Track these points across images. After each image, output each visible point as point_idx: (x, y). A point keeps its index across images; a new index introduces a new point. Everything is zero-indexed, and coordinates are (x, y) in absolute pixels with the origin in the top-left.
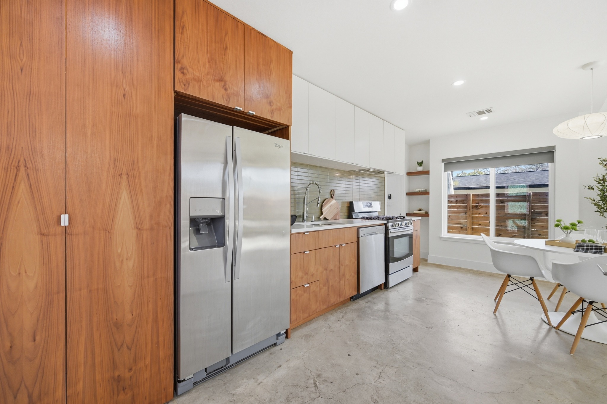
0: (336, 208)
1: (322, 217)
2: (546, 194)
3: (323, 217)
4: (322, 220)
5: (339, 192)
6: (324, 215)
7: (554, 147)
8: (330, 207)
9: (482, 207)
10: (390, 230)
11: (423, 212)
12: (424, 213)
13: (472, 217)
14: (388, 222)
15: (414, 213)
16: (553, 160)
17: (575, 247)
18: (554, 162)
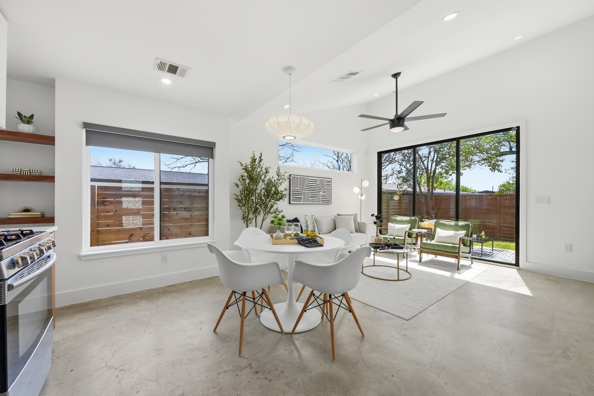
7: (214, 144)
9: (111, 203)
10: (9, 282)
12: (40, 216)
15: (10, 217)
16: (212, 156)
17: (299, 243)
18: (213, 158)
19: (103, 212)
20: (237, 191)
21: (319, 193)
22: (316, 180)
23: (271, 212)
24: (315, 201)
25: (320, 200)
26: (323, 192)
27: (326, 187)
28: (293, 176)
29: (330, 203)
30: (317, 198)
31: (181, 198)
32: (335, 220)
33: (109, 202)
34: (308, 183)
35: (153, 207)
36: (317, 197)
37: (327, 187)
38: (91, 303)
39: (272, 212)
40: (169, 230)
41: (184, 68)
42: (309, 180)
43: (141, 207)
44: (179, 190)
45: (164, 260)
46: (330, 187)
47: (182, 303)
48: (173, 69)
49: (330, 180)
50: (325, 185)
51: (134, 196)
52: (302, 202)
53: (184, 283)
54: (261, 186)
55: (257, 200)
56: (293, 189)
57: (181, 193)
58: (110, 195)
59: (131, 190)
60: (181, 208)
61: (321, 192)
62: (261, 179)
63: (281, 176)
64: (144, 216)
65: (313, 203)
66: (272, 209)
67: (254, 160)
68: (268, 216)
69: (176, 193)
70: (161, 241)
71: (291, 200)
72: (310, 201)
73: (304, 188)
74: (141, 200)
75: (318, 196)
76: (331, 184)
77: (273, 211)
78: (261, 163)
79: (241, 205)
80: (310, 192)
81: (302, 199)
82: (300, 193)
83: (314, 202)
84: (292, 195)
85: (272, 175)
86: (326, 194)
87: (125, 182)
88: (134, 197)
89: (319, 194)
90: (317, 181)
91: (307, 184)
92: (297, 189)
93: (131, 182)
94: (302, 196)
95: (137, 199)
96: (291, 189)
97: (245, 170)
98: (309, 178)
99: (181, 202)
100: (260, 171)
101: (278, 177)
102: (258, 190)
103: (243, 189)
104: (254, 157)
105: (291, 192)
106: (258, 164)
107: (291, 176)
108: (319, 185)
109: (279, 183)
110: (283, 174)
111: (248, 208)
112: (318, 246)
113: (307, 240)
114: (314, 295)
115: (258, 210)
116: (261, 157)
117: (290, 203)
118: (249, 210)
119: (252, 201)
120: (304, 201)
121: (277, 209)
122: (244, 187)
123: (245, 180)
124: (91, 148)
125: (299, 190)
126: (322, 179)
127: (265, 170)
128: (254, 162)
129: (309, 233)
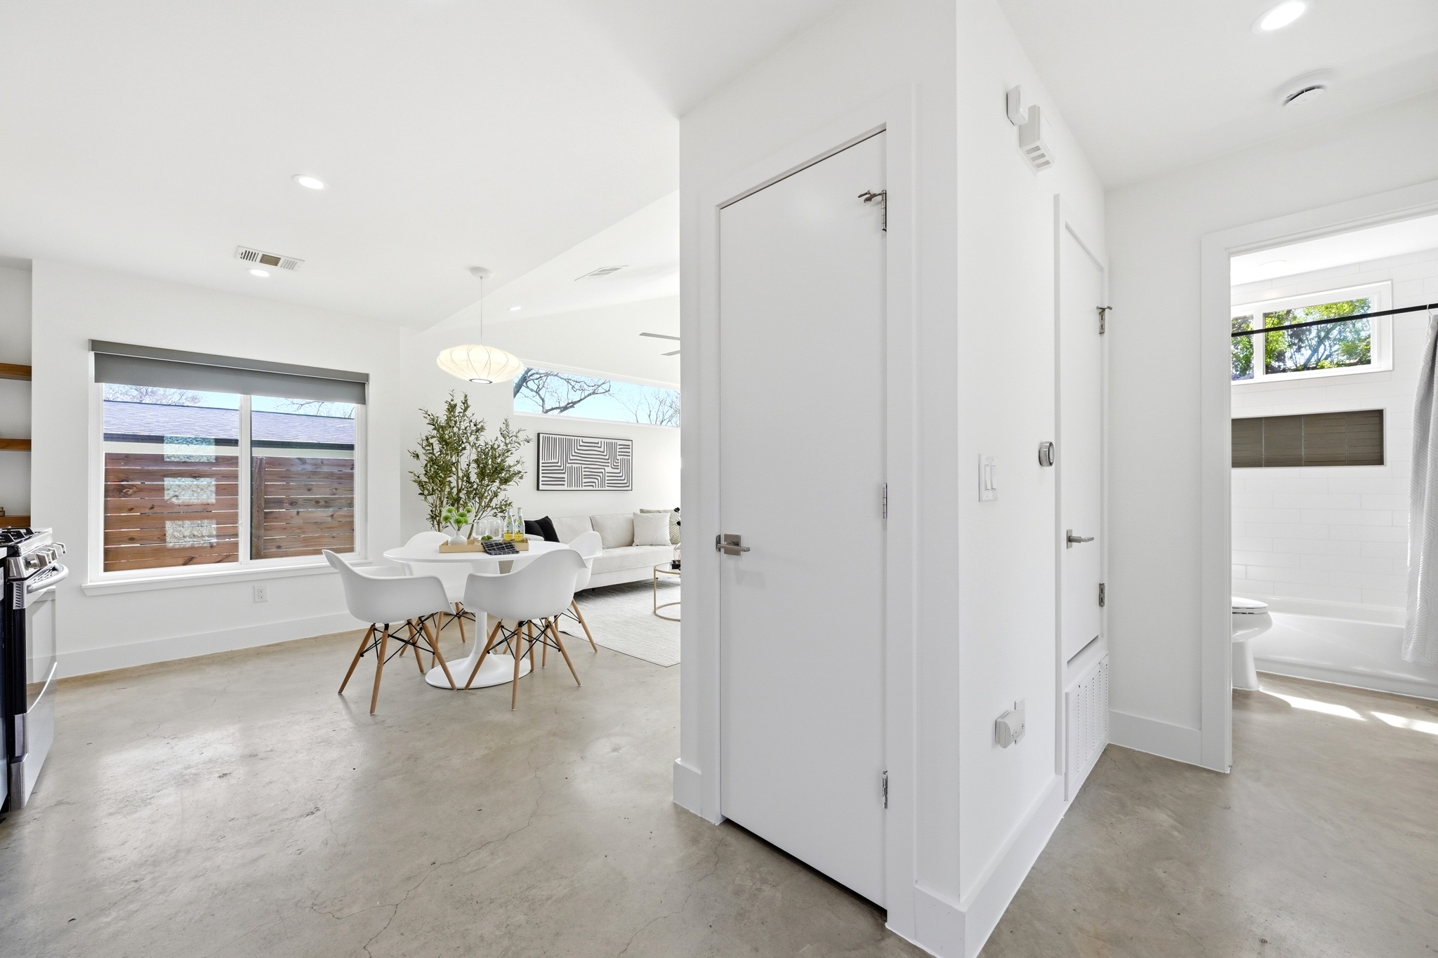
2: (349, 464)
7: (366, 375)
10: (27, 583)
16: (362, 400)
17: (483, 550)
18: (365, 404)
20: (419, 467)
21: (605, 468)
22: (598, 443)
23: (492, 506)
24: (594, 484)
25: (607, 482)
26: (612, 466)
27: (619, 457)
28: (544, 435)
29: (630, 488)
30: (599, 478)
31: (310, 479)
32: (634, 522)
33: (134, 489)
34: (578, 449)
35: (237, 499)
36: (599, 476)
37: (622, 457)
39: (494, 507)
40: (279, 547)
41: (291, 260)
42: (581, 444)
43: (213, 500)
44: (303, 461)
45: (259, 596)
46: (628, 457)
48: (270, 260)
49: (629, 443)
50: (618, 453)
51: (195, 475)
52: (565, 488)
53: (302, 639)
54: (467, 458)
55: (460, 483)
56: (546, 461)
57: (309, 468)
58: (135, 472)
59: (188, 460)
60: (309, 500)
62: (469, 443)
63: (511, 436)
64: (220, 519)
65: (591, 488)
66: (495, 499)
67: (452, 408)
69: (299, 468)
70: (252, 561)
71: (541, 483)
72: (584, 484)
73: (570, 460)
74: (214, 483)
75: (601, 475)
76: (630, 450)
77: (496, 505)
78: (468, 413)
79: (426, 492)
80: (584, 466)
81: (565, 481)
82: (562, 468)
83: (593, 486)
84: (543, 473)
85: (490, 436)
86: (619, 471)
87: (173, 440)
88: (195, 477)
89: (603, 471)
90: (599, 445)
91: (576, 451)
92: (553, 461)
93: (188, 441)
94: (565, 476)
95: (204, 482)
96: (541, 461)
97: (434, 425)
98: (581, 438)
99: (309, 487)
100: (466, 428)
101: (503, 440)
102: (463, 465)
103: (429, 462)
104: (452, 401)
105: (541, 468)
106: (461, 414)
107: (541, 435)
108: (604, 452)
109: (508, 451)
110: (514, 434)
111: (440, 499)
112: (509, 553)
113: (497, 544)
114: (503, 627)
115: (461, 502)
116: (466, 401)
117: (538, 489)
118: (442, 502)
119: (449, 485)
120: (570, 484)
121: (506, 499)
122: (430, 458)
123: (432, 444)
124: (104, 386)
125: (558, 463)
126: (610, 441)
127: (475, 425)
128: (452, 411)
129: (513, 536)
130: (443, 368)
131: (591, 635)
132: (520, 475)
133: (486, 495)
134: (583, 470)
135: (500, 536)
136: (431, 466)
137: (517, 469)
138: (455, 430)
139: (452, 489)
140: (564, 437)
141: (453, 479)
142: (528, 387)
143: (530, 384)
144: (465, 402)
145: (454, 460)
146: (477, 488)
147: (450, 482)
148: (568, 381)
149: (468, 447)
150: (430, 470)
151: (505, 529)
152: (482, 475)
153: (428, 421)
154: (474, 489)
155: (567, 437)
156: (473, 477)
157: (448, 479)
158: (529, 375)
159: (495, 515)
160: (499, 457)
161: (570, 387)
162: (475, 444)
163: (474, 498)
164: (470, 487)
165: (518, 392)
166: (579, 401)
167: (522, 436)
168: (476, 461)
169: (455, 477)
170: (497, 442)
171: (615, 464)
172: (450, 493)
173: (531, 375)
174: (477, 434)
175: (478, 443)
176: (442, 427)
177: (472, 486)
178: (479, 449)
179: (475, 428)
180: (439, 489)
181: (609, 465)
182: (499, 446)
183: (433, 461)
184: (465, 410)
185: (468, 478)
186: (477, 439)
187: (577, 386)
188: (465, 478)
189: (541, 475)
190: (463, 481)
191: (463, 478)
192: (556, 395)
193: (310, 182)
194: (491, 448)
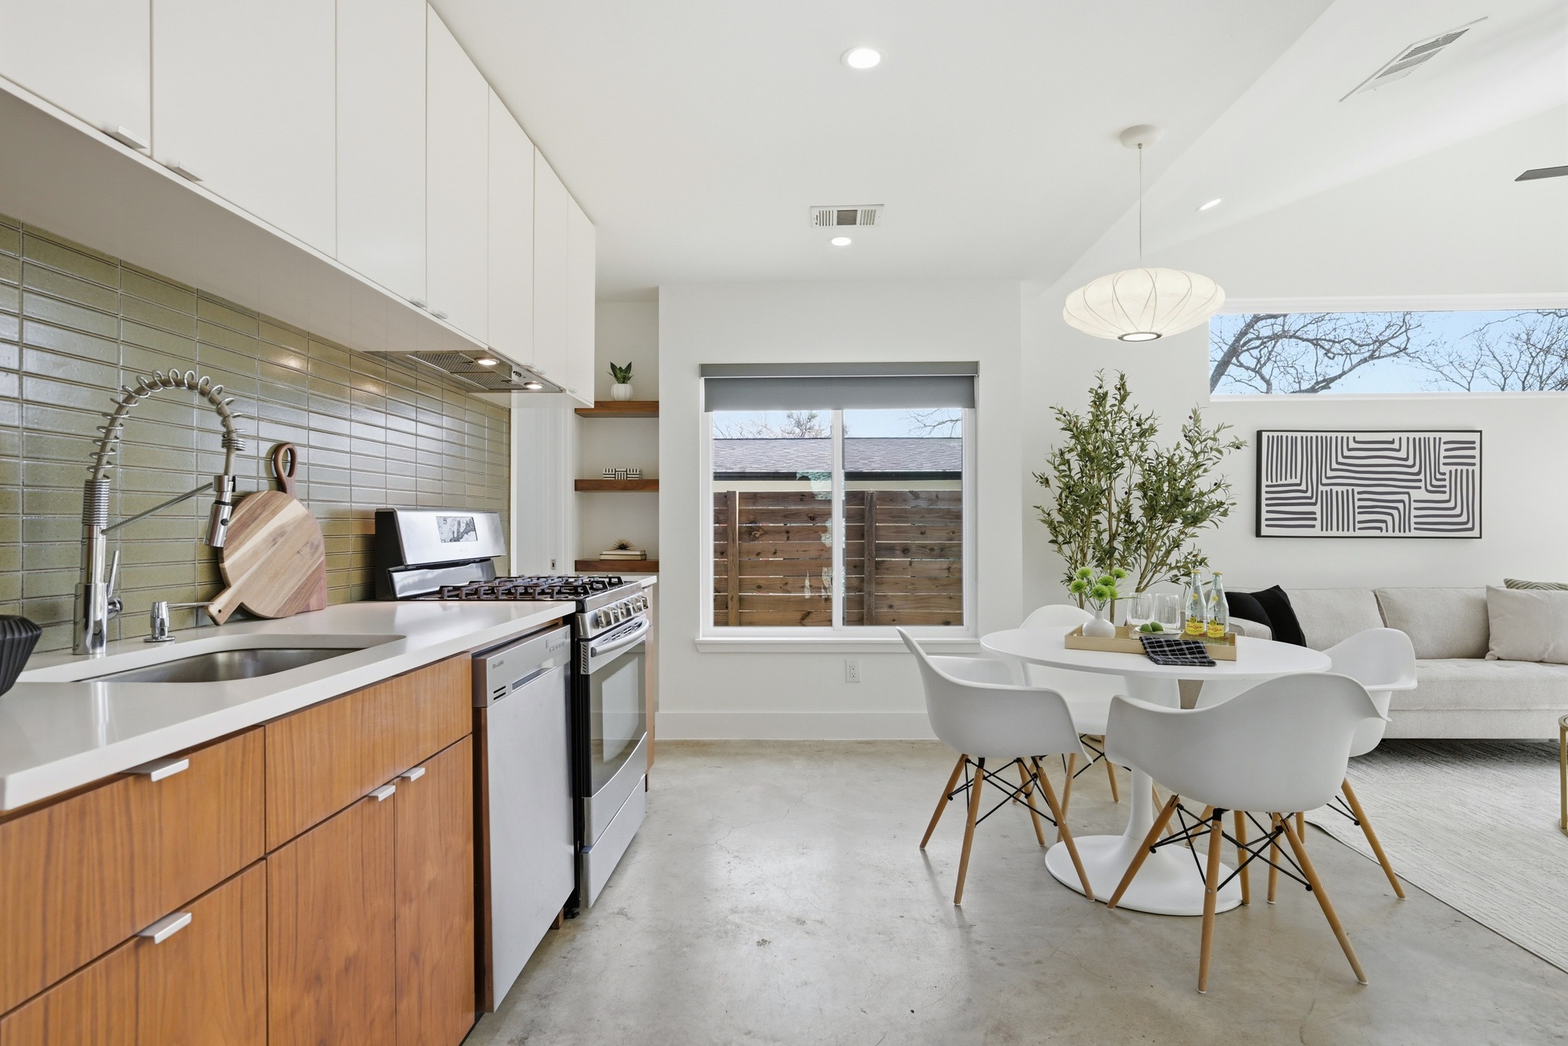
0: (307, 550)
1: (221, 605)
2: (957, 498)
3: (230, 602)
4: (221, 619)
5: (316, 457)
6: (239, 592)
7: (975, 365)
8: (275, 541)
9: (766, 532)
10: (592, 644)
11: (633, 554)
12: (639, 558)
13: (740, 565)
14: (581, 608)
15: (603, 557)
16: (971, 402)
17: (1144, 651)
18: (974, 408)
19: (749, 553)
20: (1049, 498)
21: (1408, 493)
22: (1392, 442)
23: (1170, 565)
24: (1383, 525)
25: (1413, 520)
26: (1429, 488)
27: (1443, 469)
28: (1271, 434)
29: (1476, 533)
30: (1395, 513)
31: (922, 519)
32: (1489, 606)
33: (761, 532)
34: (1344, 457)
36: (1397, 509)
37: (1454, 469)
38: (713, 744)
39: (1173, 565)
40: (891, 607)
41: (867, 208)
42: (1352, 445)
44: (915, 495)
45: (851, 677)
46: (1470, 468)
47: (876, 781)
48: (847, 218)
49: (1475, 437)
50: (1443, 461)
52: (1316, 531)
53: (897, 741)
54: (1129, 476)
55: (1114, 523)
56: (1274, 483)
57: (923, 504)
58: (765, 512)
60: (923, 547)
61: (1420, 488)
62: (1130, 457)
63: (1205, 440)
65: (1377, 533)
66: (1175, 553)
67: (1100, 399)
68: (1157, 576)
69: (910, 505)
70: (846, 627)
71: (1264, 523)
72: (1358, 526)
73: (1327, 478)
75: (1400, 506)
76: (1476, 453)
77: (1177, 562)
78: (1128, 405)
79: (1061, 539)
80: (1356, 489)
81: (1315, 519)
82: (1309, 494)
83: (1381, 529)
84: (1267, 505)
85: (1166, 442)
86: (1446, 497)
89: (1405, 498)
90: (1396, 446)
91: (1341, 459)
92: (1290, 481)
94: (1317, 509)
96: (1264, 482)
97: (1071, 430)
98: (1351, 435)
99: (923, 530)
100: (1123, 431)
101: (1189, 446)
102: (1119, 493)
103: (1063, 490)
104: (1100, 387)
105: (1264, 496)
106: (1116, 409)
107: (1265, 435)
108: (1407, 459)
109: (1199, 467)
110: (1211, 434)
111: (1082, 550)
112: (1193, 664)
113: (1169, 643)
114: (1181, 808)
115: (1117, 555)
116: (1123, 385)
117: (1258, 534)
118: (1084, 556)
119: (1096, 527)
120: (1327, 524)
121: (1195, 553)
122: (1065, 484)
123: (1068, 461)
124: (716, 414)
125: (1300, 485)
126: (1422, 435)
127: (1138, 425)
128: (1100, 405)
129: (1205, 628)
130: (1073, 323)
131: (1383, 848)
132: (1221, 510)
133: (1158, 544)
134: (1357, 496)
135: (1178, 624)
136: (1067, 497)
137: (1218, 496)
138: (1107, 435)
139: (1100, 533)
140: (1314, 435)
141: (1102, 517)
142: (1241, 365)
143: (1246, 358)
144: (1122, 387)
145: (1104, 485)
146: (1142, 533)
147: (1097, 522)
148: (1316, 342)
149: (1127, 462)
150: (1066, 502)
151: (1188, 613)
152: (1151, 511)
153: (1063, 425)
154: (1138, 535)
155: (1319, 435)
156: (1137, 514)
157: (1094, 518)
158: (1242, 342)
159: (1175, 580)
160: (1182, 478)
161: (1321, 352)
162: (1139, 457)
163: (1137, 549)
164: (1132, 531)
165: (1222, 374)
166: (1340, 376)
167: (1224, 438)
168: (1142, 486)
169: (1106, 514)
170: (1178, 452)
171: (1435, 482)
172: (1098, 541)
173: (1245, 343)
174: (1143, 439)
175: (1145, 455)
176: (1084, 433)
177: (1135, 529)
178: (1146, 467)
179: (1138, 430)
180: (1081, 534)
181: (1422, 484)
182: (1182, 459)
183: (1069, 489)
184: (1123, 400)
185: (1128, 515)
186: (1143, 448)
187: (1336, 348)
188: (1122, 516)
189: (1264, 509)
190: (1119, 520)
191: (1119, 516)
192: (1292, 371)
193: (864, 58)
194: (1168, 463)
